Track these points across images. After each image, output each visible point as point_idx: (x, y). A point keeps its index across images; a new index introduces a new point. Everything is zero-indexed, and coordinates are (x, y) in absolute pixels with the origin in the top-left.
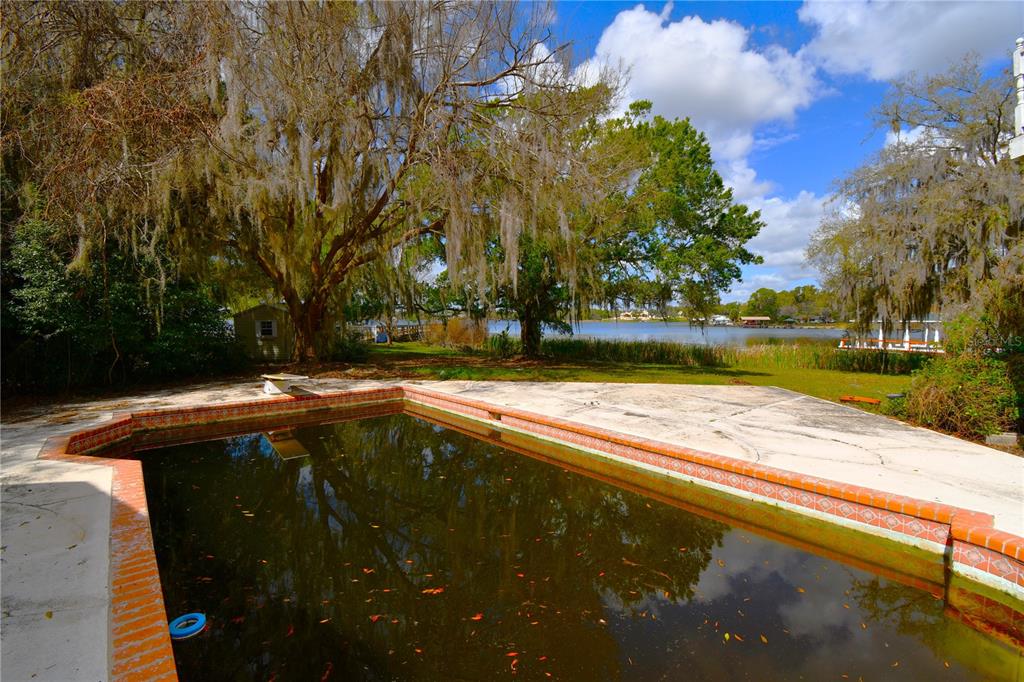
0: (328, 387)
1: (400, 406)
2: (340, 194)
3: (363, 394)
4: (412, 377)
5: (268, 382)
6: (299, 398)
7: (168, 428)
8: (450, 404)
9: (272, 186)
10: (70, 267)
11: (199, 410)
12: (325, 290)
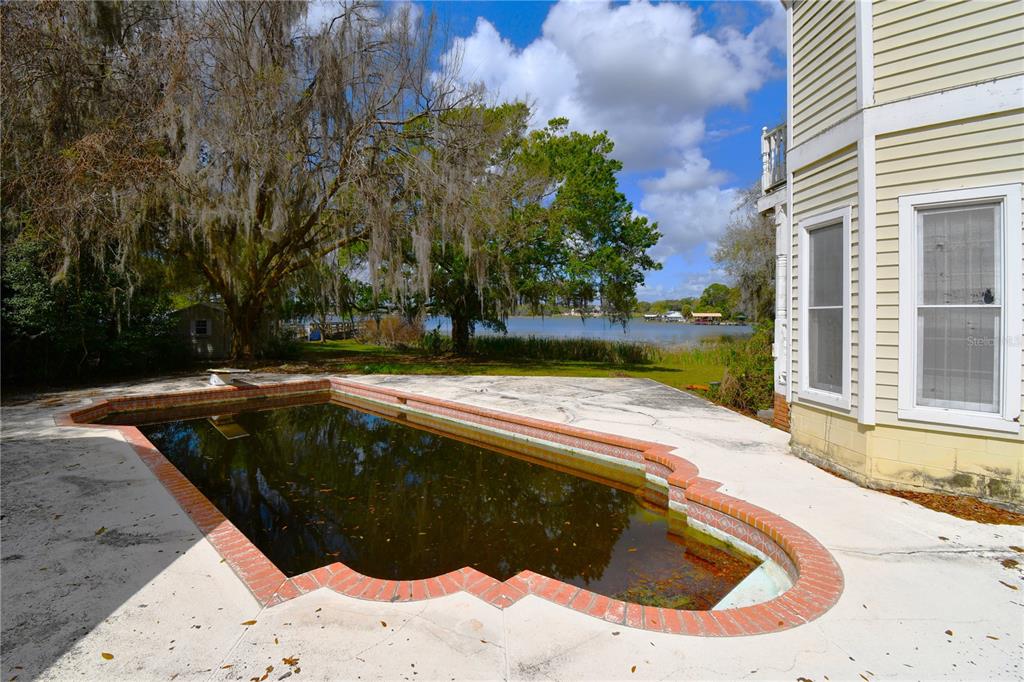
0: (265, 380)
1: (328, 396)
2: (279, 218)
3: (295, 386)
4: (339, 372)
5: (214, 375)
6: (240, 389)
7: (136, 411)
8: (368, 393)
9: (222, 213)
10: (54, 280)
11: (159, 398)
12: (261, 294)
